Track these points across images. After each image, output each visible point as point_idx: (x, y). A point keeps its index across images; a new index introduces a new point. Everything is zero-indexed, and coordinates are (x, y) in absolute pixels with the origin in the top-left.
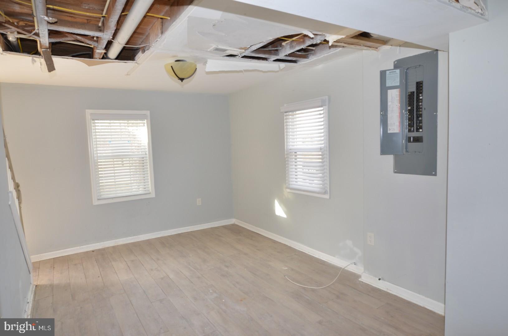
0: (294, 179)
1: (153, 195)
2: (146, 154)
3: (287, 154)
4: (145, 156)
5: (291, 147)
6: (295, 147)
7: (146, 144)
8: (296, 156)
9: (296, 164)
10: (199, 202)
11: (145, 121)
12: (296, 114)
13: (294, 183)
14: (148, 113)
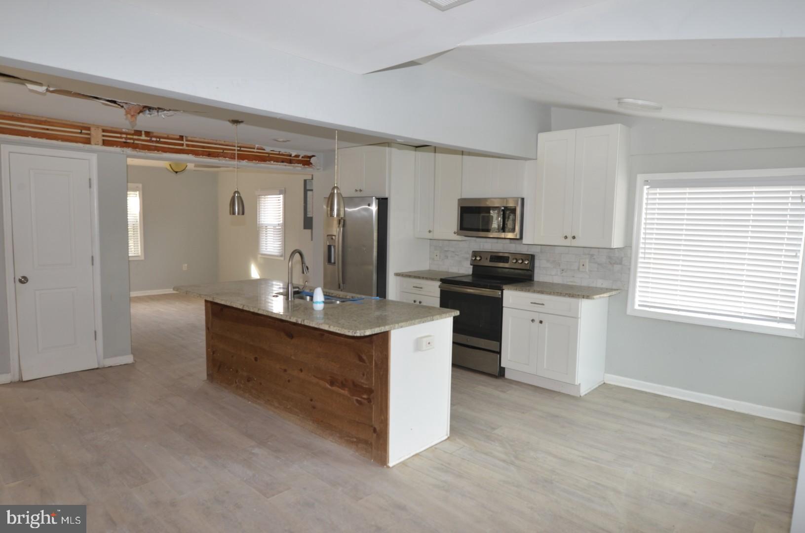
0: (264, 242)
1: (143, 258)
2: (137, 222)
3: (259, 228)
4: (136, 223)
5: (263, 222)
6: (266, 223)
7: (138, 215)
8: (266, 232)
9: (266, 238)
10: (185, 267)
11: (138, 193)
12: (267, 198)
13: (264, 250)
14: (140, 185)
